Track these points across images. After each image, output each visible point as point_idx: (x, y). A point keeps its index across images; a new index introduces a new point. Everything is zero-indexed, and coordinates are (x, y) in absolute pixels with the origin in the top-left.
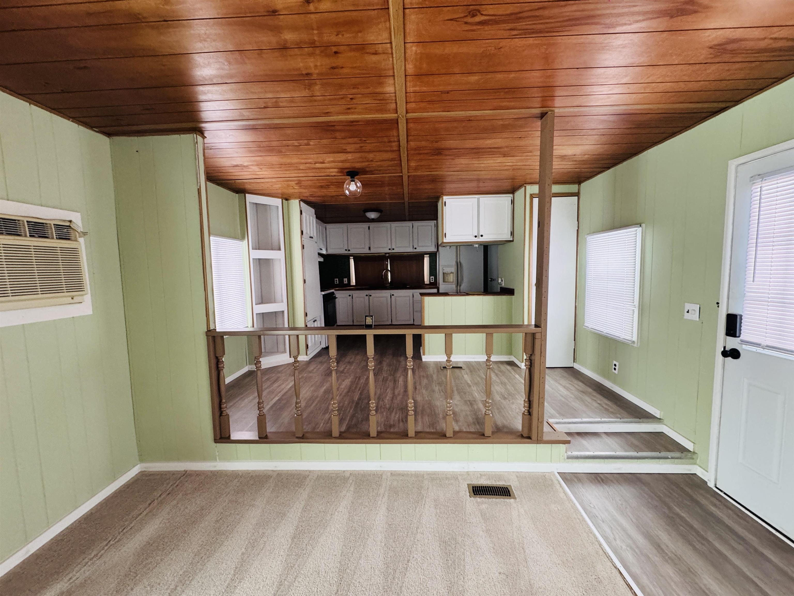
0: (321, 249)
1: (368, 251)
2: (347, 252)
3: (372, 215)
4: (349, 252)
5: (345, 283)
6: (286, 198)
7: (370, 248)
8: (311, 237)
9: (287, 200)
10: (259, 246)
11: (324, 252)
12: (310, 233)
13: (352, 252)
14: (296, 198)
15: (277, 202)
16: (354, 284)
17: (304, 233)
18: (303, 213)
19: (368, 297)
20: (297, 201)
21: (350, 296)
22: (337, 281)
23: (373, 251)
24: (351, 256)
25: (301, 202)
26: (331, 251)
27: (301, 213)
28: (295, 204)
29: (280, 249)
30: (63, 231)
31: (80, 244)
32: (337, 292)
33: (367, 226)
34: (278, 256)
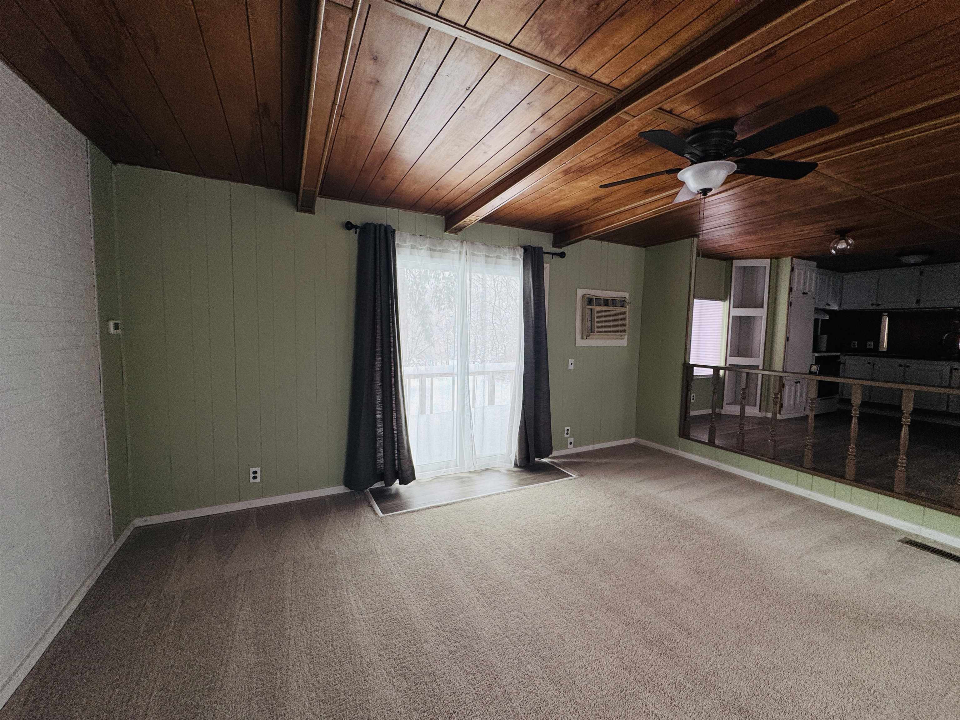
0: (828, 305)
1: (914, 305)
2: (875, 307)
3: (912, 259)
4: (878, 307)
5: (868, 347)
6: (776, 258)
7: (918, 302)
8: (804, 293)
9: (777, 258)
10: (739, 305)
11: (835, 307)
12: (804, 289)
13: (882, 307)
14: (786, 256)
15: (766, 262)
16: (885, 350)
17: (795, 289)
18: (796, 270)
19: (903, 368)
20: (790, 258)
21: (869, 363)
22: (855, 344)
23: (925, 304)
24: (885, 312)
25: (794, 259)
26: (848, 307)
27: (792, 269)
28: (786, 261)
29: (762, 307)
30: (622, 302)
31: (627, 309)
32: (846, 357)
33: (917, 270)
34: (761, 313)
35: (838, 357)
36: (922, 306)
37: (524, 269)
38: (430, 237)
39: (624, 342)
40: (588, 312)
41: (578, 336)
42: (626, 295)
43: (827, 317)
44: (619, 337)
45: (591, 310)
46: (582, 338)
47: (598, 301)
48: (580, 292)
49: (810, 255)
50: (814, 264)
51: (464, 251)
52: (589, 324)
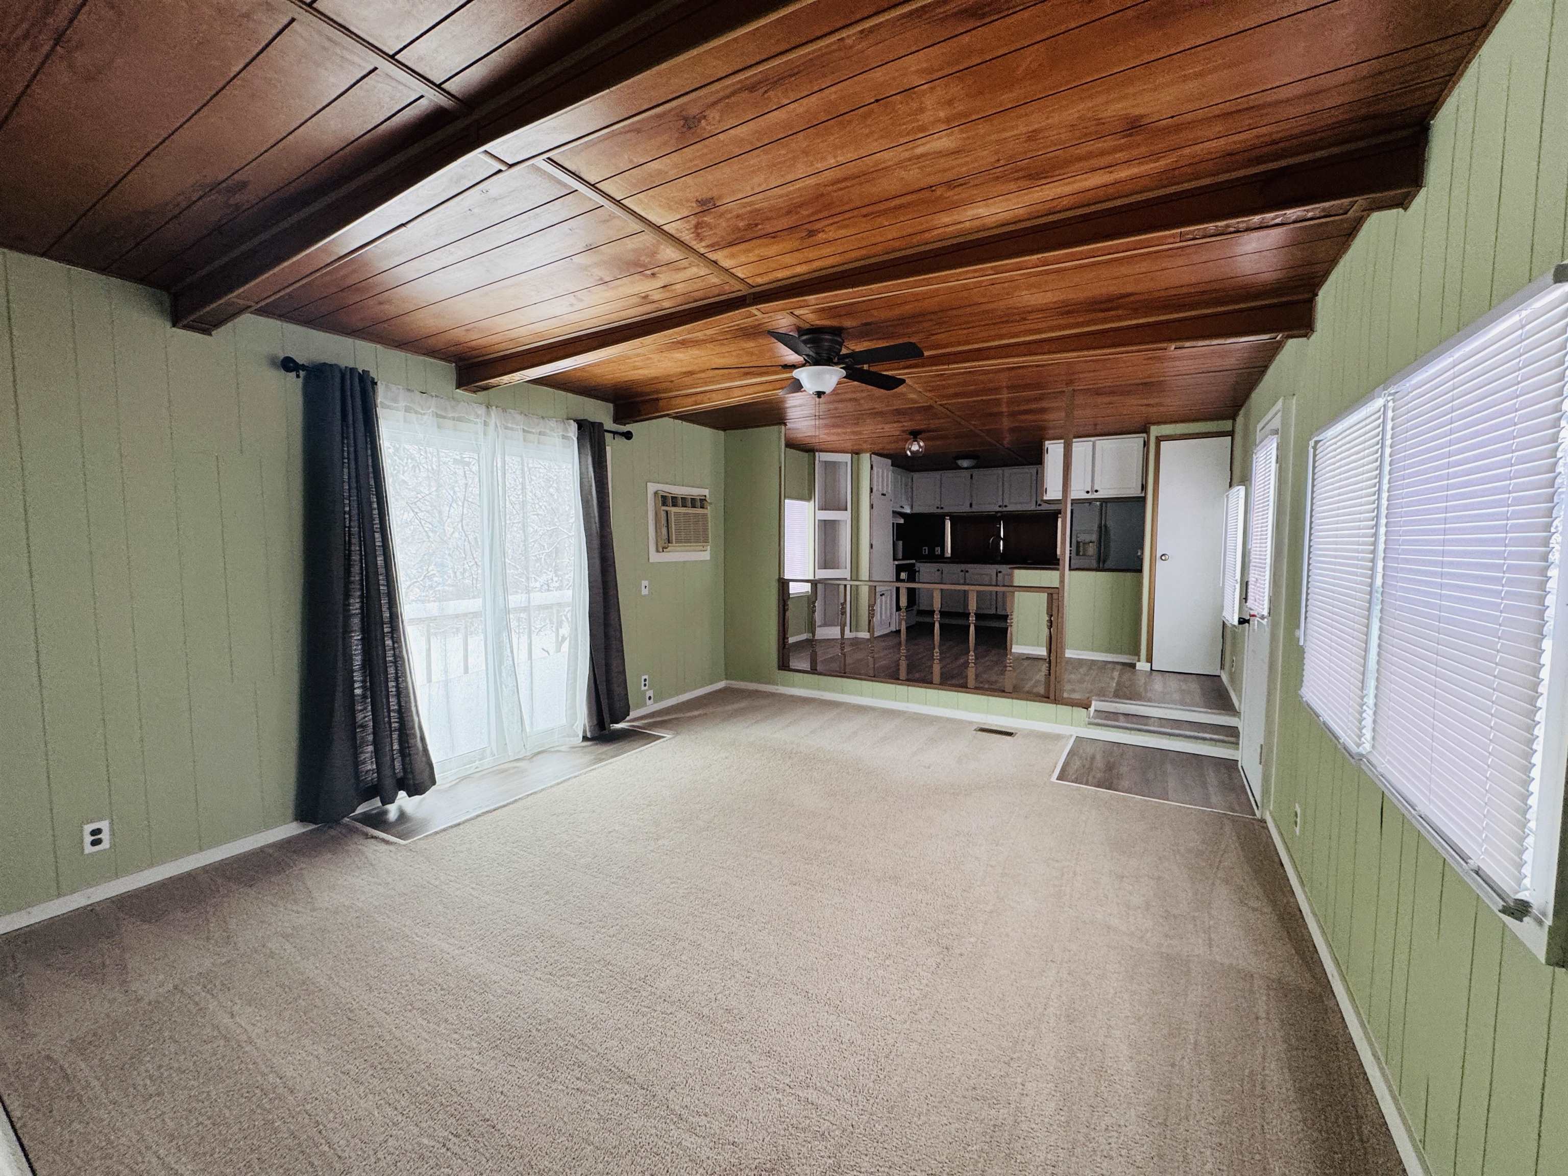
0: (902, 507)
1: (968, 509)
2: (939, 511)
3: (965, 463)
4: (942, 511)
5: (936, 553)
6: (856, 453)
7: (971, 505)
8: (883, 495)
9: (857, 454)
10: (823, 507)
11: (908, 510)
12: (883, 489)
13: (946, 510)
14: (866, 451)
15: (847, 457)
16: (950, 555)
17: (874, 490)
18: (875, 468)
19: (965, 571)
20: (868, 455)
21: (941, 568)
22: (926, 550)
23: (975, 508)
24: (948, 516)
25: (872, 455)
26: (918, 509)
27: (872, 468)
28: (865, 458)
30: (702, 502)
31: (708, 511)
32: (921, 564)
33: (966, 474)
34: (844, 517)
35: (913, 565)
36: (974, 510)
37: (580, 453)
38: (436, 396)
39: (706, 556)
40: (663, 514)
41: (652, 548)
42: (706, 492)
43: (902, 521)
44: (701, 548)
45: (667, 512)
46: (658, 551)
47: (675, 501)
48: (652, 488)
49: (885, 452)
50: (889, 461)
51: (493, 421)
52: (664, 530)
